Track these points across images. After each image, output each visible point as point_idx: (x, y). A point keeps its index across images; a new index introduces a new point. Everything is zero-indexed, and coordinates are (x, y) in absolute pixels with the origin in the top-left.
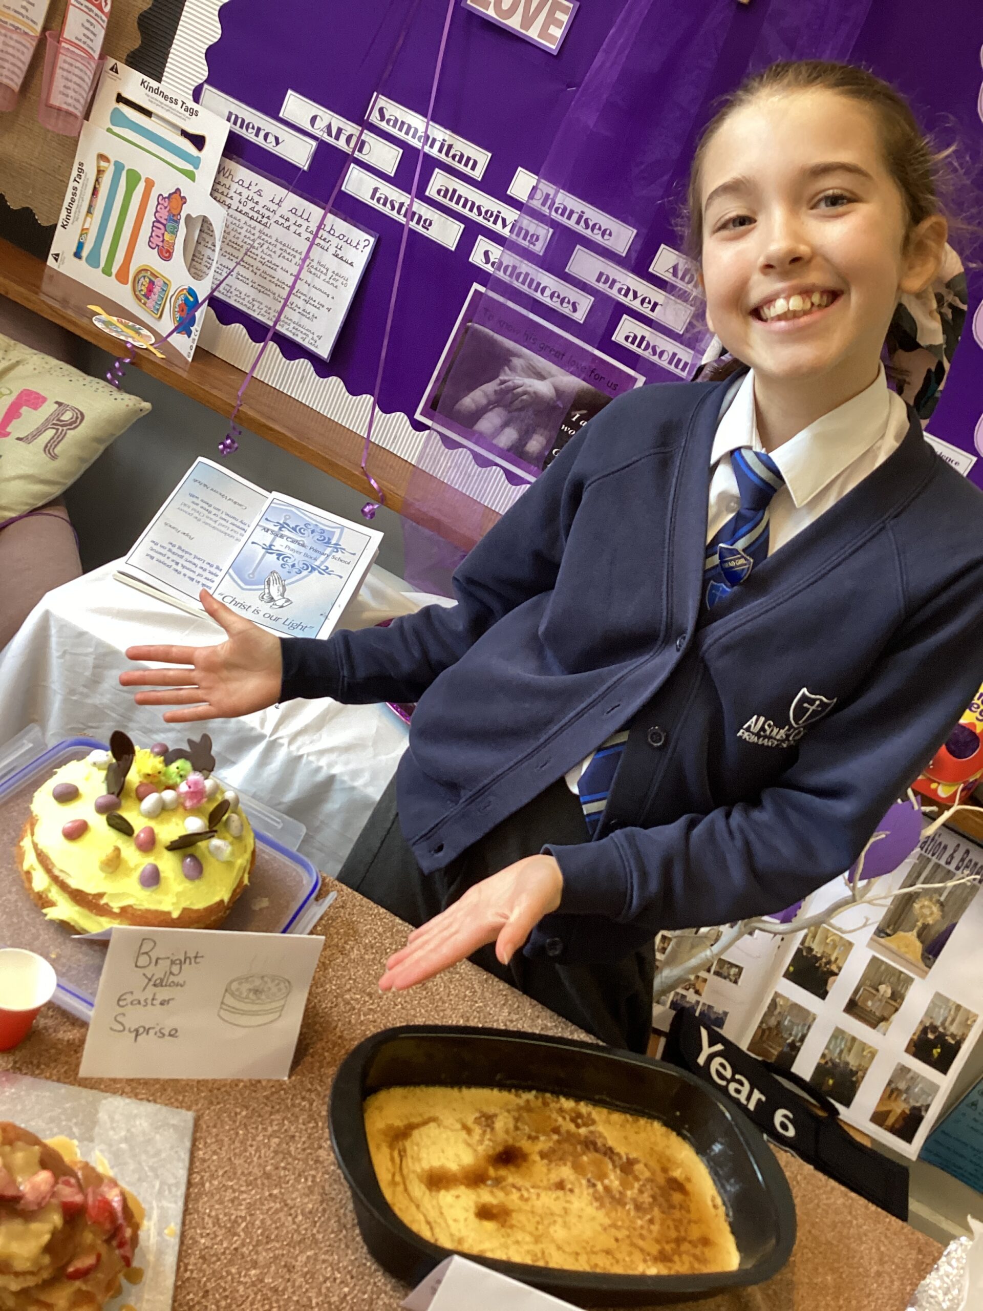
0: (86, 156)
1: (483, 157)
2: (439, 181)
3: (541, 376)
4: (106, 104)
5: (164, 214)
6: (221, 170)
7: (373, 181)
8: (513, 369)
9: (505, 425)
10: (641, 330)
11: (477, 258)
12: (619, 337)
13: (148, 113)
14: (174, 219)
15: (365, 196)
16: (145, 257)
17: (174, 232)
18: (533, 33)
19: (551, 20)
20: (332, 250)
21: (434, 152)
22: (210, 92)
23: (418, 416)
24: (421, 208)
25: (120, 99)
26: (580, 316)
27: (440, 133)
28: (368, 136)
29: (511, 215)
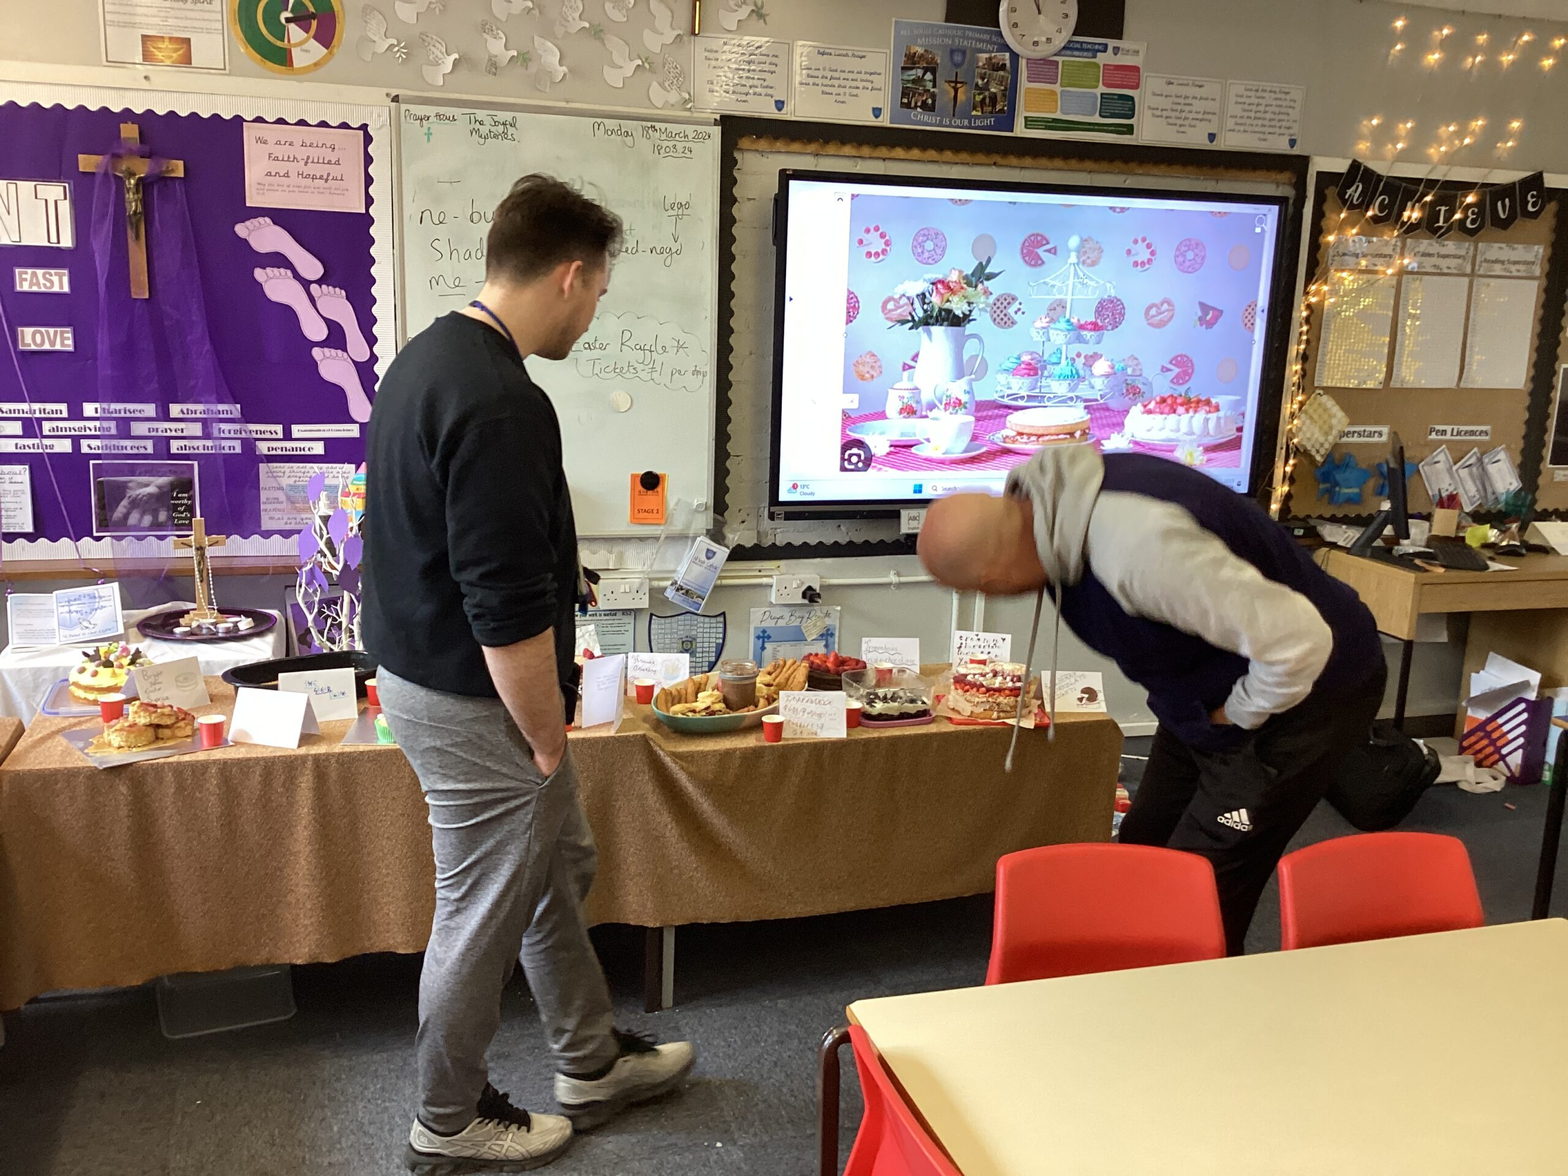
1: (64, 407)
2: (47, 426)
3: (147, 485)
7: (12, 441)
8: (131, 489)
9: (142, 516)
10: (182, 443)
11: (85, 450)
12: (174, 450)
15: (12, 450)
18: (58, 347)
19: (63, 339)
20: (8, 481)
21: (37, 415)
23: (95, 534)
24: (46, 442)
26: (150, 450)
27: (36, 406)
29: (91, 424)
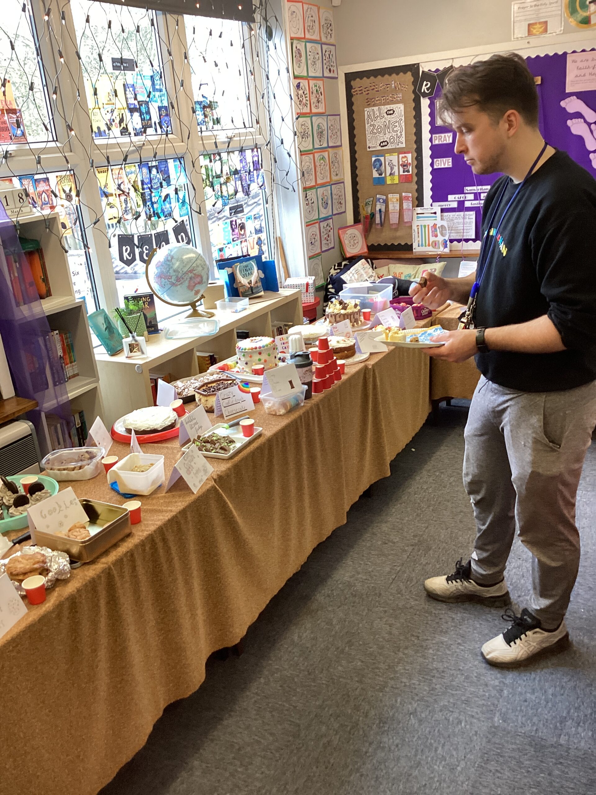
0: (414, 227)
4: (415, 216)
5: (433, 229)
6: (441, 216)
7: (470, 202)
13: (423, 214)
14: (436, 229)
15: (470, 206)
16: (432, 239)
17: (437, 231)
20: (468, 218)
21: (479, 191)
22: (434, 204)
25: (417, 214)
27: (479, 187)
28: (466, 195)
